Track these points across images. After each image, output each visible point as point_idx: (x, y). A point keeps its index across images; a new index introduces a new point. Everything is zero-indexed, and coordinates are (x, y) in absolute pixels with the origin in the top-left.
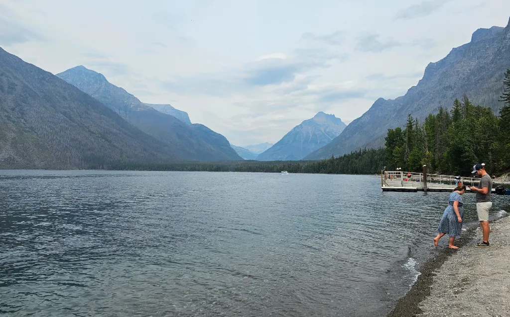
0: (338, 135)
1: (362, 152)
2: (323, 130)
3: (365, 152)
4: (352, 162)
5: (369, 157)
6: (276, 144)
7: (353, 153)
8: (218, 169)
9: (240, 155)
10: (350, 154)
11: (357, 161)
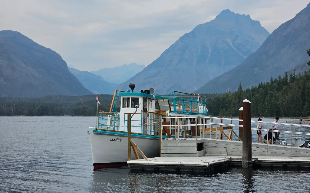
0: (254, 50)
1: (289, 78)
2: (229, 41)
3: (293, 79)
4: (271, 96)
5: (299, 88)
6: (150, 67)
7: (274, 80)
8: (44, 111)
9: (86, 87)
10: (269, 82)
11: (278, 94)
